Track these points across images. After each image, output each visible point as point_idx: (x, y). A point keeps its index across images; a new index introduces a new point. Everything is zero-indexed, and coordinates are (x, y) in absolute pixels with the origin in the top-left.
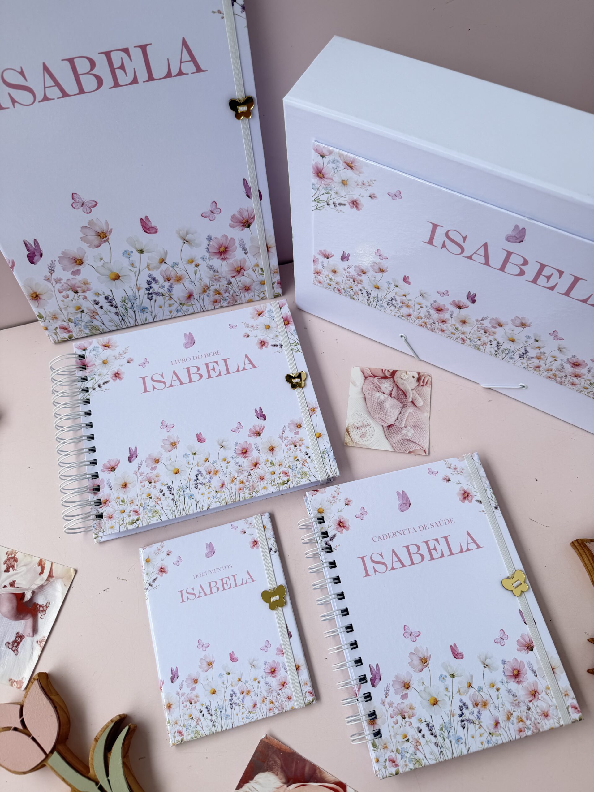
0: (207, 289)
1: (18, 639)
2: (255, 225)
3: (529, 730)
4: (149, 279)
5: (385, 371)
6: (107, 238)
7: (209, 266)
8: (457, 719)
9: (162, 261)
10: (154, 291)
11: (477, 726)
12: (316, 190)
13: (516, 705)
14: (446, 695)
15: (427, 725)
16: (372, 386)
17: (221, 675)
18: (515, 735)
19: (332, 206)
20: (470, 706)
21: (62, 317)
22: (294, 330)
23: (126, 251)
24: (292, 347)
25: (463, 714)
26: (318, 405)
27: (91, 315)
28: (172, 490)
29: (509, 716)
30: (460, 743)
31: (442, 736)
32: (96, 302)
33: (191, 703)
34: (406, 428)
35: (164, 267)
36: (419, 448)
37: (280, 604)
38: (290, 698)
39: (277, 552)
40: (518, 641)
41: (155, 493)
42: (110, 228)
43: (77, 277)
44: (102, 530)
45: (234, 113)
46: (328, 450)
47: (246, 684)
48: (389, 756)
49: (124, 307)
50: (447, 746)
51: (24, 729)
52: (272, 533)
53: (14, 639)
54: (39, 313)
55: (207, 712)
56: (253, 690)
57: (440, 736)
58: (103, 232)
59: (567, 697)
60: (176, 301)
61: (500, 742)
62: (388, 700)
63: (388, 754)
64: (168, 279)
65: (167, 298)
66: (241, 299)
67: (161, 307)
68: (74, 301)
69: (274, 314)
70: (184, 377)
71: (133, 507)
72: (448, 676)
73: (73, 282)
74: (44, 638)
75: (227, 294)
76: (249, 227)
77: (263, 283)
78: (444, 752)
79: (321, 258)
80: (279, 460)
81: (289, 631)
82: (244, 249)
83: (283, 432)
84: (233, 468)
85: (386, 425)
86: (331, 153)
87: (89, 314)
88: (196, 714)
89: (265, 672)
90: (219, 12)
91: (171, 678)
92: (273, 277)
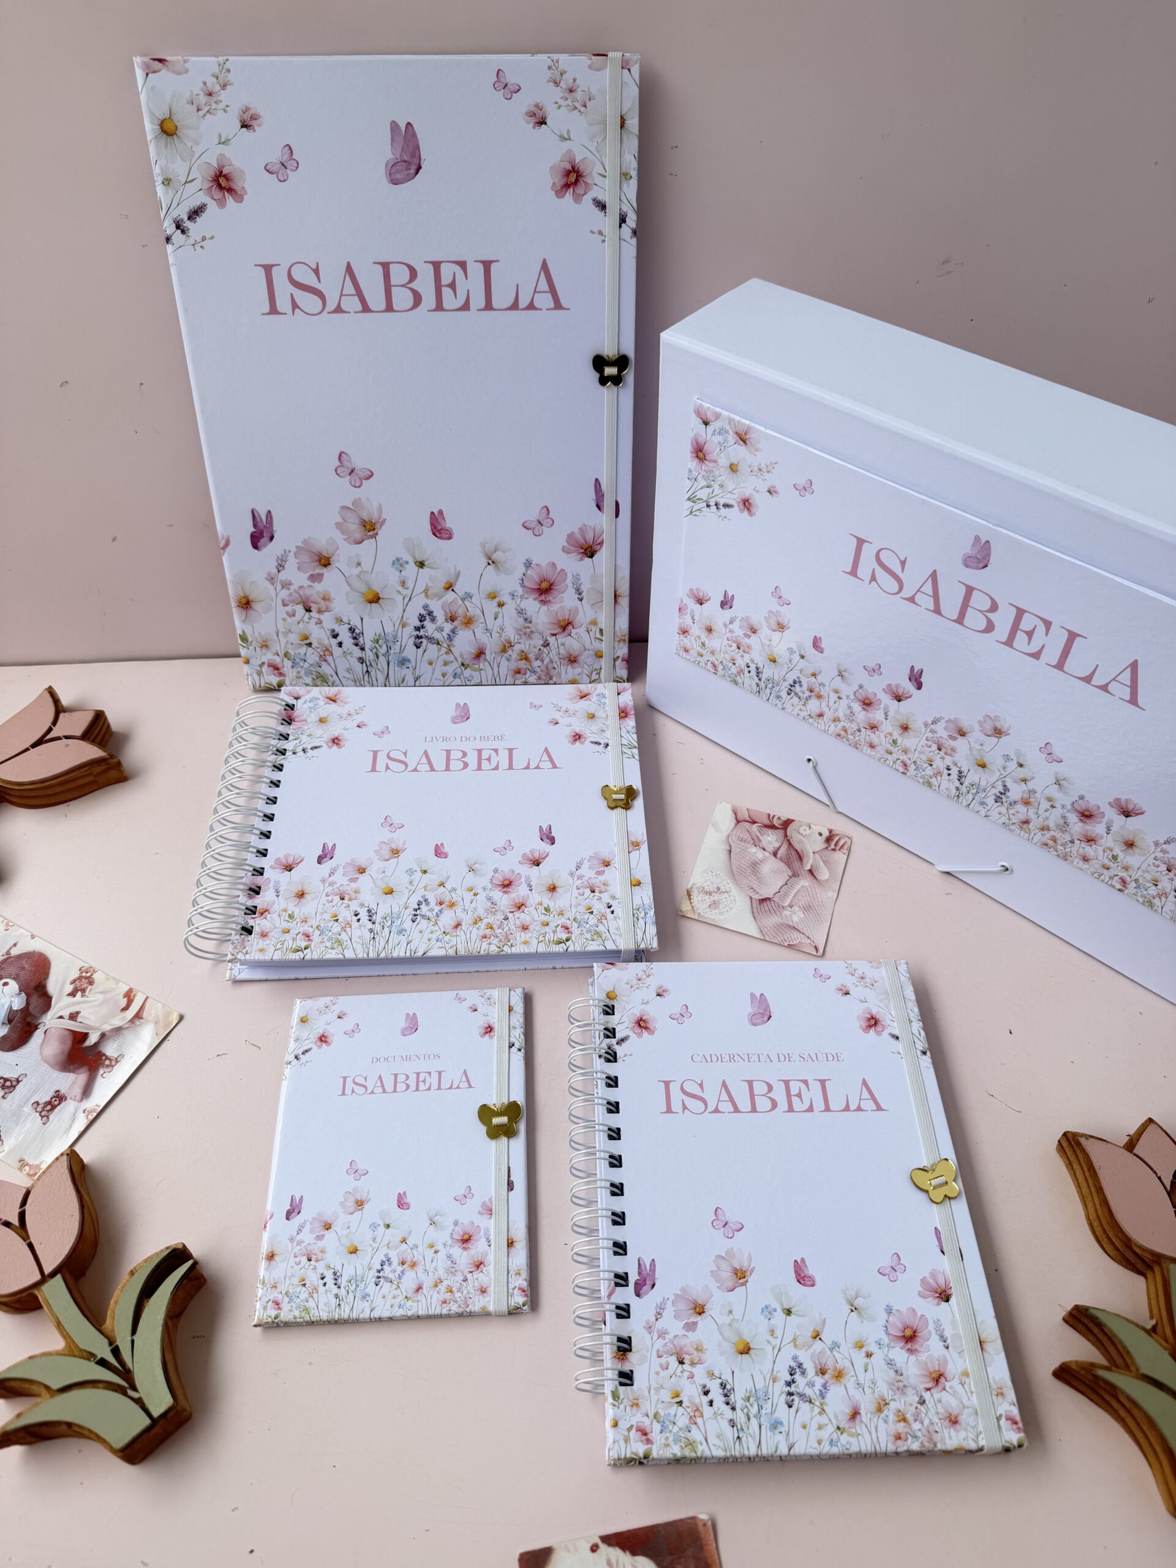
0: (509, 647)
1: (56, 1100)
2: (602, 555)
3: (914, 1440)
4: (424, 612)
5: (773, 818)
6: (376, 531)
7: (519, 609)
8: (780, 1387)
9: (449, 587)
10: (426, 634)
11: (817, 1410)
12: (693, 481)
13: (898, 1389)
14: (769, 1342)
15: (721, 1384)
16: (746, 836)
17: (374, 1226)
18: (886, 1445)
19: (714, 508)
20: (811, 1371)
21: (275, 647)
22: (633, 727)
23: (398, 560)
24: (624, 750)
25: (793, 1381)
26: (645, 838)
27: (322, 653)
28: (374, 917)
29: (881, 1406)
30: (777, 1432)
31: (745, 1410)
32: (335, 633)
33: (310, 1260)
34: (791, 907)
35: (450, 596)
36: (807, 941)
37: (509, 1132)
38: (483, 1291)
39: (523, 1050)
40: (923, 1280)
41: (345, 914)
42: (383, 516)
43: (316, 585)
44: (244, 951)
45: (597, 375)
46: (647, 906)
47: (414, 1251)
48: (638, 1422)
49: (374, 651)
50: (751, 1431)
51: (22, 1228)
52: (522, 1020)
53: (48, 1099)
54: (243, 631)
55: (334, 1282)
56: (423, 1263)
57: (742, 1410)
58: (371, 522)
59: (1000, 1398)
60: (456, 659)
61: (854, 1449)
62: (660, 1325)
63: (637, 1418)
64: (452, 619)
65: (444, 650)
66: (559, 675)
67: (431, 663)
68: (301, 623)
69: (607, 701)
70: (439, 762)
71: (305, 928)
72: (779, 1310)
73: (308, 592)
74: (97, 1108)
75: (538, 663)
76: (591, 556)
77: (598, 655)
78: (744, 1439)
79: (692, 604)
80: (561, 906)
81: (511, 1179)
82: (579, 592)
83: (578, 868)
84: (481, 903)
85: (756, 897)
86: (718, 416)
87: (318, 650)
88: (313, 1279)
89: (452, 1238)
90: (600, 233)
91: (288, 1212)
92: (616, 647)
